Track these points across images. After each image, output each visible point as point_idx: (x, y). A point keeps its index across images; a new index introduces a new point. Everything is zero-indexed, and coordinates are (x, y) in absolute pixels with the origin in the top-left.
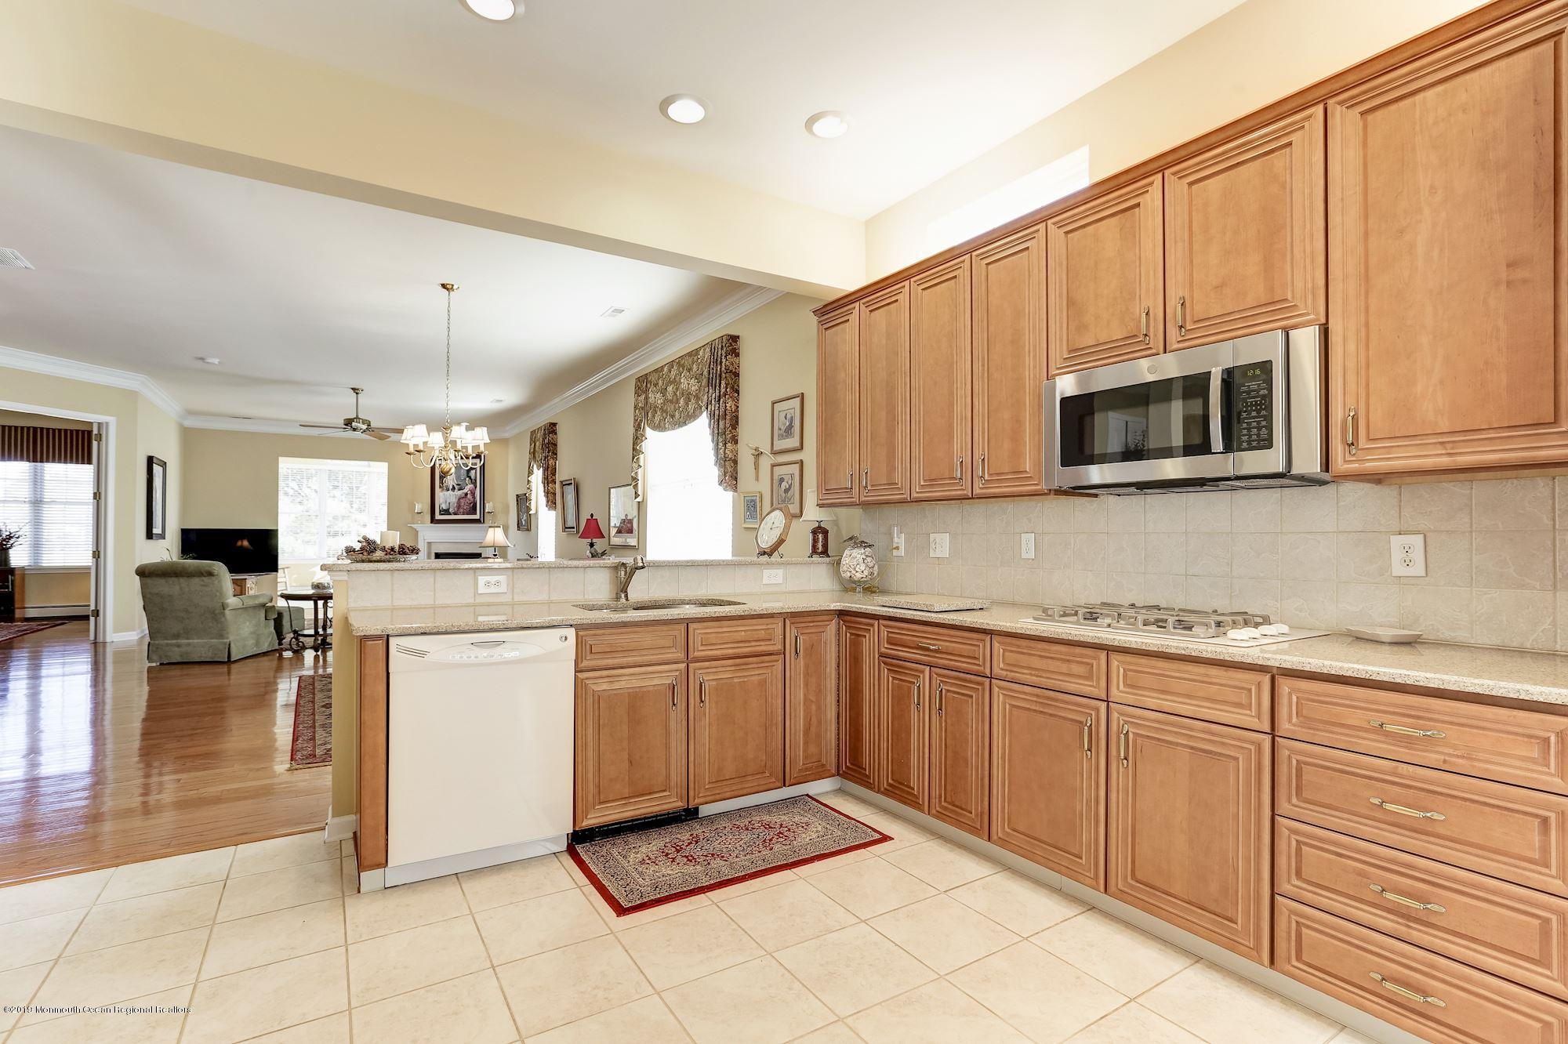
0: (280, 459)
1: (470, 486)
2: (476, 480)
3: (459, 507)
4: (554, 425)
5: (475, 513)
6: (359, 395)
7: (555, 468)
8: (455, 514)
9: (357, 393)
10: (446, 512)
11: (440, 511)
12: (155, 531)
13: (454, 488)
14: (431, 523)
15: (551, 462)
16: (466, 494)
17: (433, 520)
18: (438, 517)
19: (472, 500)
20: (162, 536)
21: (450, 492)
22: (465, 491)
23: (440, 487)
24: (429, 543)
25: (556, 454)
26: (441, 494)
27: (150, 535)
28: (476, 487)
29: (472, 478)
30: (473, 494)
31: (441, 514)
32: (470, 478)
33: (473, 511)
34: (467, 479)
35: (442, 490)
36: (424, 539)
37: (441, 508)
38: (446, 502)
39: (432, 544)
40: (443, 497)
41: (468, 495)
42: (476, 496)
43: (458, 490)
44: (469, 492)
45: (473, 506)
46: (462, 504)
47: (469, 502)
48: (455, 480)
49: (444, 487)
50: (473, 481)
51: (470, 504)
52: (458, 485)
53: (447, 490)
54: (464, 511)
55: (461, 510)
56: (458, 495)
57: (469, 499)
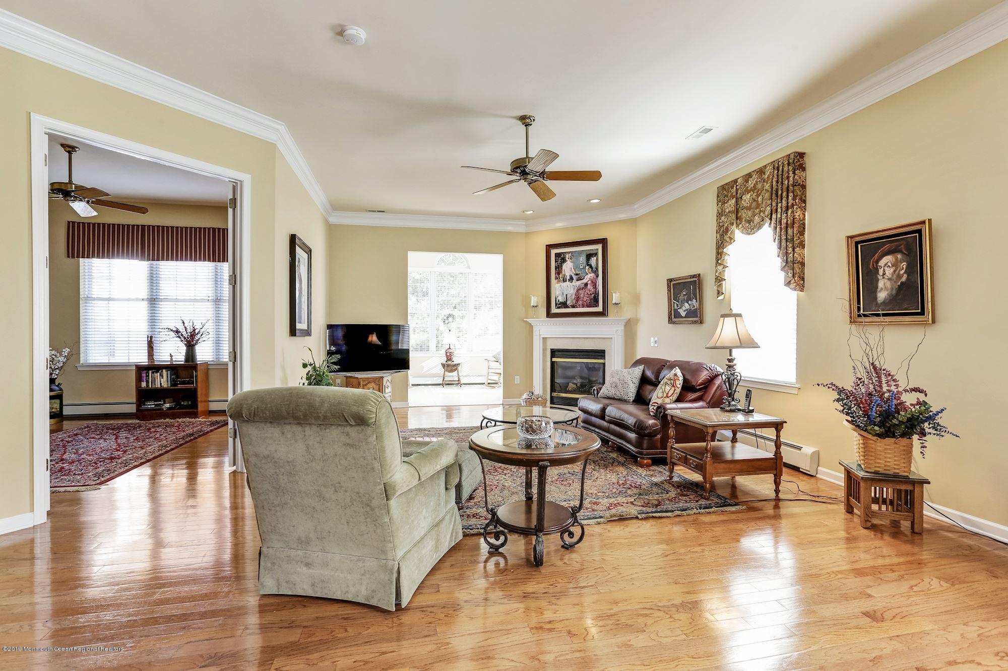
0: (411, 254)
1: (593, 275)
2: (597, 268)
3: (578, 298)
4: (801, 155)
5: (596, 305)
6: (530, 128)
7: (804, 224)
8: (573, 307)
9: (527, 125)
10: (564, 305)
11: (556, 305)
12: (299, 326)
13: (571, 279)
14: (547, 316)
15: (798, 214)
16: (586, 285)
17: (549, 314)
18: (554, 310)
19: (593, 290)
20: (307, 333)
21: (568, 283)
22: (585, 281)
23: (556, 278)
24: (545, 339)
25: (805, 202)
26: (558, 286)
27: (293, 332)
28: (597, 277)
29: (593, 266)
30: (595, 285)
31: (557, 307)
32: (591, 266)
33: (595, 302)
34: (587, 267)
35: (559, 281)
36: (540, 335)
37: (557, 301)
38: (563, 294)
39: (548, 339)
40: (560, 289)
41: (589, 285)
42: (597, 286)
43: (577, 280)
44: (589, 282)
45: (594, 297)
46: (582, 296)
47: (589, 293)
48: (573, 269)
49: (561, 276)
50: (594, 269)
51: (591, 294)
52: (577, 274)
53: (565, 280)
54: (584, 303)
55: (580, 302)
56: (577, 286)
57: (590, 291)
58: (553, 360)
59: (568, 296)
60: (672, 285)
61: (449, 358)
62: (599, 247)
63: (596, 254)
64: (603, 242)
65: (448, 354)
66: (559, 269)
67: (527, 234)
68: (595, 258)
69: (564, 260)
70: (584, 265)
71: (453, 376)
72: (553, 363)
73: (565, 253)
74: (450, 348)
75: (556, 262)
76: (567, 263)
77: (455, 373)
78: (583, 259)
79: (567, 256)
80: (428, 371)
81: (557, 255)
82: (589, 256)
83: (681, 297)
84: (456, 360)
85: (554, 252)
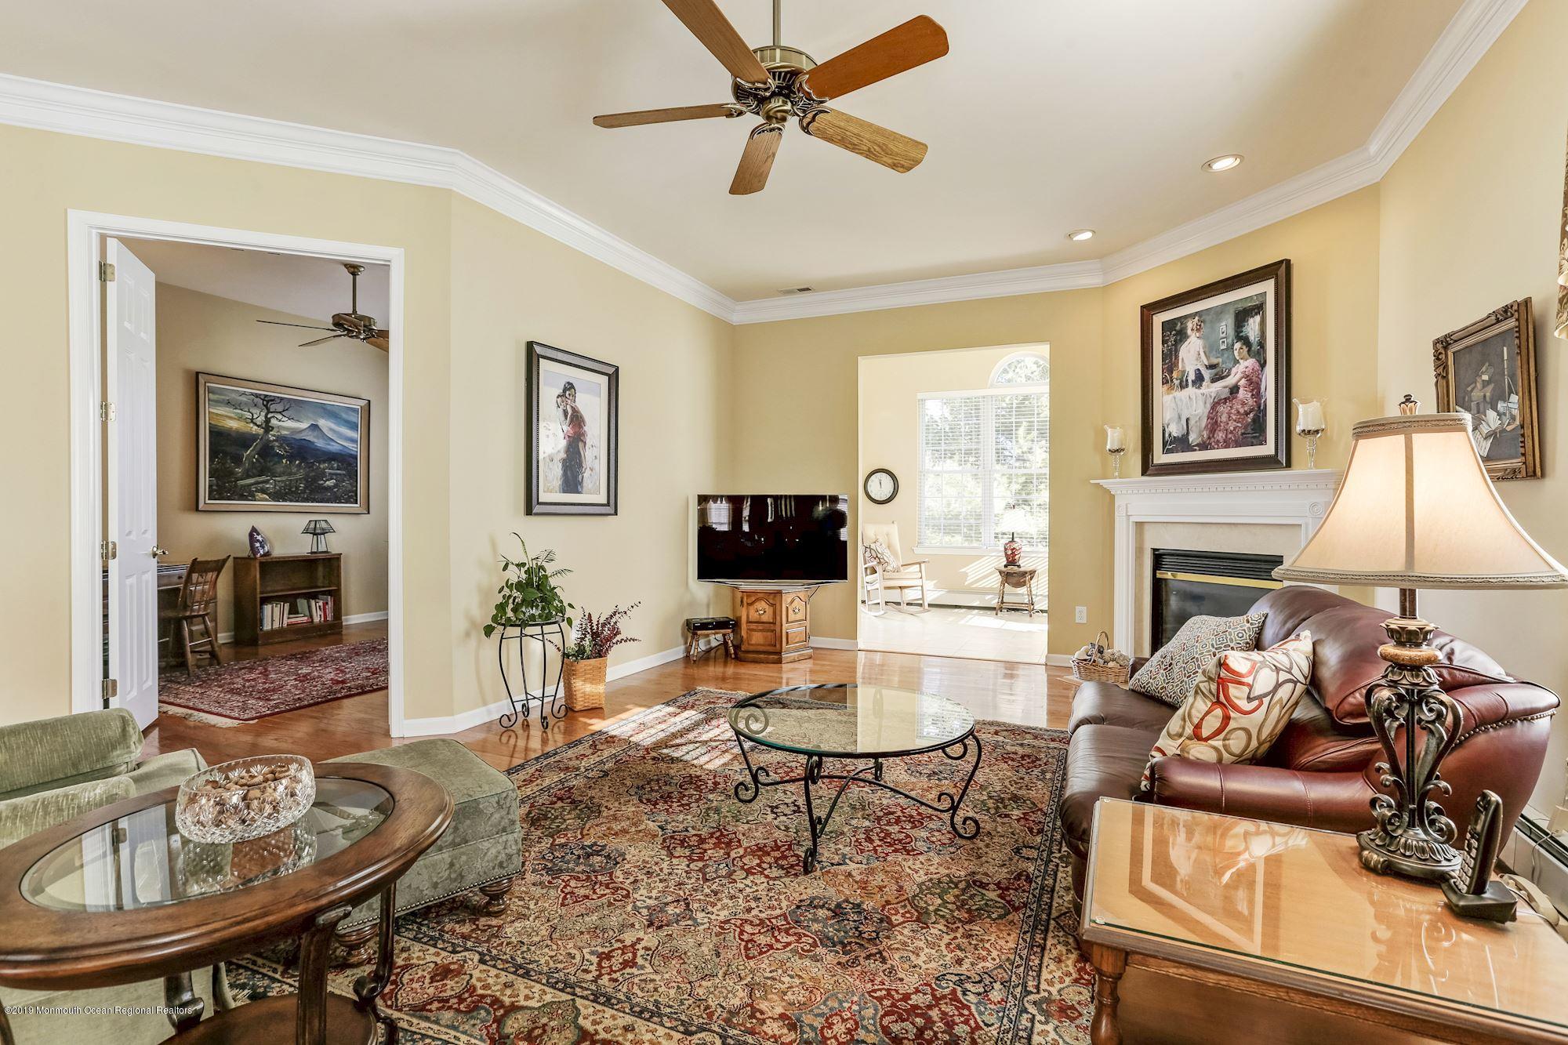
1: (1249, 364)
2: (1262, 344)
3: (1213, 425)
5: (1262, 441)
8: (1204, 446)
10: (1181, 443)
11: (1164, 444)
13: (1199, 379)
14: (1144, 473)
16: (1234, 390)
17: (1147, 467)
18: (1160, 457)
19: (1251, 402)
20: (608, 509)
21: (1191, 390)
22: (1230, 381)
23: (1165, 382)
24: (1140, 526)
26: (1168, 399)
28: (1263, 365)
29: (1252, 338)
30: (1254, 385)
31: (1166, 450)
32: (1246, 341)
33: (1255, 432)
34: (1238, 345)
35: (1171, 388)
36: (1128, 516)
37: (1167, 435)
38: (1180, 418)
39: (1146, 527)
40: (1173, 405)
41: (1241, 391)
42: (1263, 389)
43: (1213, 381)
44: (1243, 382)
45: (1254, 420)
46: (1224, 418)
47: (1242, 411)
48: (1202, 354)
49: (1175, 375)
50: (1255, 347)
51: (1247, 414)
52: (1211, 367)
53: (1183, 385)
54: (1230, 436)
55: (1220, 436)
56: (1213, 395)
57: (1243, 404)
58: (1158, 576)
59: (1192, 423)
60: (1450, 355)
61: (1011, 561)
62: (1268, 287)
63: (1259, 308)
64: (1280, 272)
65: (1009, 552)
66: (1171, 359)
67: (1106, 289)
68: (1258, 318)
69: (1182, 336)
70: (1230, 340)
71: (1018, 595)
72: (1158, 586)
73: (1186, 317)
74: (1013, 541)
75: (1164, 342)
76: (1189, 340)
77: (1023, 590)
78: (1226, 325)
79: (1190, 324)
80: (972, 583)
81: (1168, 326)
82: (1242, 316)
83: (1477, 394)
84: (1025, 564)
85: (1159, 319)
